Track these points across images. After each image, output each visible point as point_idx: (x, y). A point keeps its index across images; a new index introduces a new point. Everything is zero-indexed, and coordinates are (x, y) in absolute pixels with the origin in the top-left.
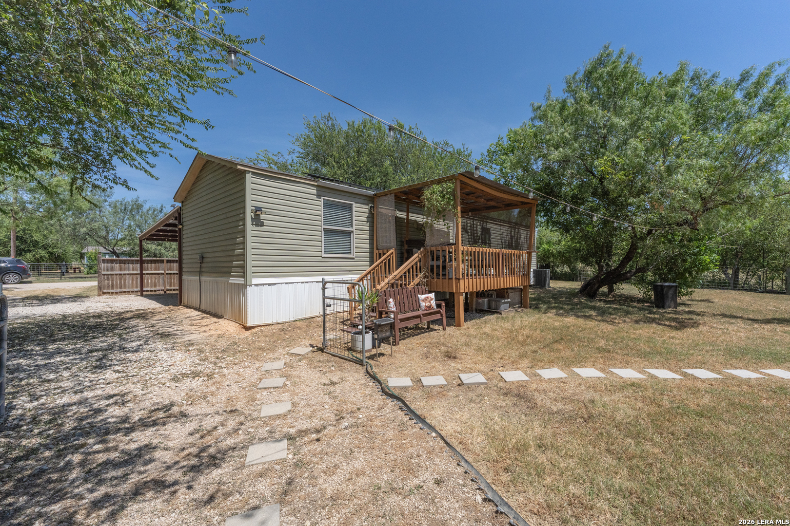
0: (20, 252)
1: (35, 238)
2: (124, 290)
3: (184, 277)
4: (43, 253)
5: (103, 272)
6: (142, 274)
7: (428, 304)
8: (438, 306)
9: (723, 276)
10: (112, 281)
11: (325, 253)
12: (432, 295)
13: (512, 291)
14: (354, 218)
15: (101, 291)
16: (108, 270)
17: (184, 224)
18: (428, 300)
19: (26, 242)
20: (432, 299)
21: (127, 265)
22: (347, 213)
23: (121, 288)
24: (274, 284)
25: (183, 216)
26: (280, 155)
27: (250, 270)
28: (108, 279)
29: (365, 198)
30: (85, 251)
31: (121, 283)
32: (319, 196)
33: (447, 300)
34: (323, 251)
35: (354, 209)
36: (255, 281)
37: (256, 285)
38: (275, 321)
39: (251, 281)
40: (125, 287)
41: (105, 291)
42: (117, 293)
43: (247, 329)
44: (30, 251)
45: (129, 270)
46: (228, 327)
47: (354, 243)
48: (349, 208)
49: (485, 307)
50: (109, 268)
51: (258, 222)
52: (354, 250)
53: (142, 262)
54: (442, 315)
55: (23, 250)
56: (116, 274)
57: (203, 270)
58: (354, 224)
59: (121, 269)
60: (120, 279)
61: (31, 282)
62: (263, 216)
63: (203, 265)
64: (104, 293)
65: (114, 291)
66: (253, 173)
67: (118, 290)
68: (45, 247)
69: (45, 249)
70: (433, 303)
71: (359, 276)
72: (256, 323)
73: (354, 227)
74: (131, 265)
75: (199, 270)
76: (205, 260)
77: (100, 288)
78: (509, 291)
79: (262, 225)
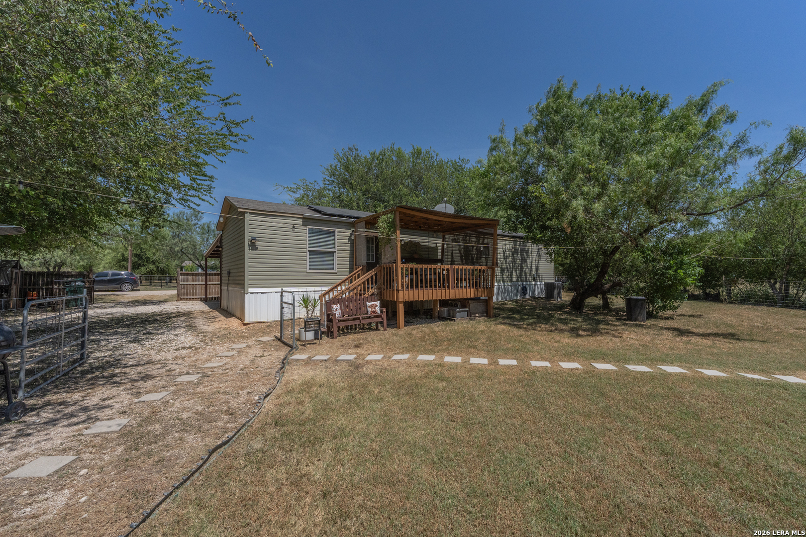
0: (136, 266)
1: (148, 255)
2: (195, 297)
3: (222, 287)
4: (152, 267)
5: (181, 283)
6: (206, 285)
7: (373, 310)
8: (381, 311)
9: (770, 291)
10: (187, 289)
11: (310, 269)
12: (378, 303)
13: (473, 301)
14: (337, 241)
15: (179, 297)
16: (184, 282)
17: (223, 247)
18: (375, 306)
19: (142, 258)
20: (377, 306)
21: (197, 277)
22: (332, 237)
23: (193, 296)
24: (266, 293)
25: (223, 241)
26: (316, 183)
27: (247, 282)
28: (184, 288)
29: (346, 224)
30: (184, 264)
31: (193, 291)
32: (304, 225)
33: (390, 307)
34: (308, 268)
35: (337, 233)
36: (251, 290)
37: (251, 293)
38: (266, 320)
39: (248, 290)
40: (196, 295)
41: (182, 297)
42: (190, 299)
43: (245, 324)
44: (144, 265)
45: (199, 281)
46: (234, 323)
47: (337, 261)
48: (333, 233)
49: (445, 315)
50: (186, 280)
51: (253, 246)
52: (336, 266)
53: (206, 275)
54: (382, 319)
55: (140, 264)
56: (190, 285)
57: (230, 282)
58: (337, 244)
59: (193, 281)
60: (193, 289)
61: (139, 290)
62: (257, 244)
63: (230, 278)
64: (181, 299)
65: (188, 297)
66: (250, 213)
67: (191, 297)
68: (153, 262)
69: (154, 264)
70: (378, 309)
71: (330, 287)
72: (251, 321)
73: (337, 248)
74: (200, 277)
75: (227, 282)
76: (231, 275)
77: (178, 295)
78: (470, 302)
79: (257, 249)
